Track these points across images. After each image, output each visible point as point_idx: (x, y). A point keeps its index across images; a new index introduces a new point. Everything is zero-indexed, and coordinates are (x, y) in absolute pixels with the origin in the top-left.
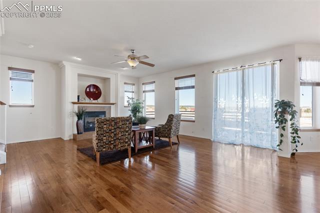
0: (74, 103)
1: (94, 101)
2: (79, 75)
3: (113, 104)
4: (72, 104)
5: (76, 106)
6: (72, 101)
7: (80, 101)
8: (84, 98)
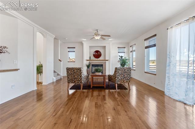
0: (87, 60)
1: (96, 59)
2: (90, 47)
3: (107, 60)
4: (86, 61)
5: (88, 61)
6: (87, 59)
7: (91, 59)
8: (93, 58)
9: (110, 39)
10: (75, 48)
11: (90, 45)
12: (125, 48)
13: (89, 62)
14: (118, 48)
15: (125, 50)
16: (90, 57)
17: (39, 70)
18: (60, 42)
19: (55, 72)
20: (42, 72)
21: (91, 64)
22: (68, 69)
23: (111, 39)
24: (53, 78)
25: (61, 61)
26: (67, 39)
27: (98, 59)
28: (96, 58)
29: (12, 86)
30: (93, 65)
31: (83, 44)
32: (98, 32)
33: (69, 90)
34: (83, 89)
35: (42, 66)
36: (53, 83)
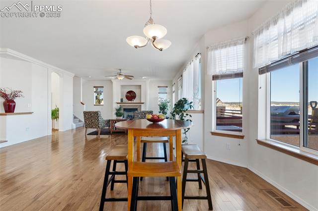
0: (118, 103)
1: (130, 102)
2: (122, 86)
3: (143, 103)
4: (116, 104)
8: (125, 100)
10: (103, 87)
11: (122, 84)
12: (167, 87)
13: (120, 106)
14: (159, 87)
15: (168, 90)
16: (122, 100)
17: (55, 114)
18: (82, 80)
19: (75, 118)
20: (58, 118)
21: (122, 108)
22: (85, 113)
23: (145, 77)
24: (72, 125)
25: (83, 104)
26: (90, 77)
27: (132, 102)
28: (129, 100)
29: (27, 128)
30: (125, 110)
31: (112, 82)
33: (87, 136)
34: (101, 134)
35: (58, 111)
36: (72, 130)
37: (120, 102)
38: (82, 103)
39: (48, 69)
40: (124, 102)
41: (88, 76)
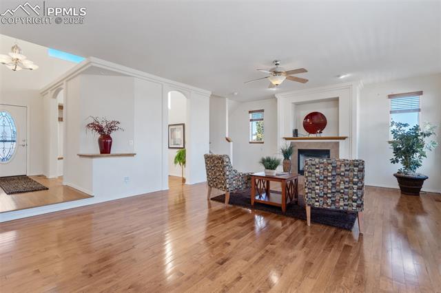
0: (286, 139)
1: (312, 136)
2: (296, 104)
3: (344, 138)
8: (303, 132)
9: (342, 77)
10: (263, 111)
13: (292, 144)
14: (390, 97)
16: (296, 132)
21: (296, 149)
23: (348, 75)
26: (236, 94)
27: (318, 135)
28: (311, 133)
30: (301, 152)
31: (276, 99)
32: (279, 66)
37: (291, 136)
38: (227, 139)
39: (162, 85)
40: (299, 136)
41: (233, 94)
